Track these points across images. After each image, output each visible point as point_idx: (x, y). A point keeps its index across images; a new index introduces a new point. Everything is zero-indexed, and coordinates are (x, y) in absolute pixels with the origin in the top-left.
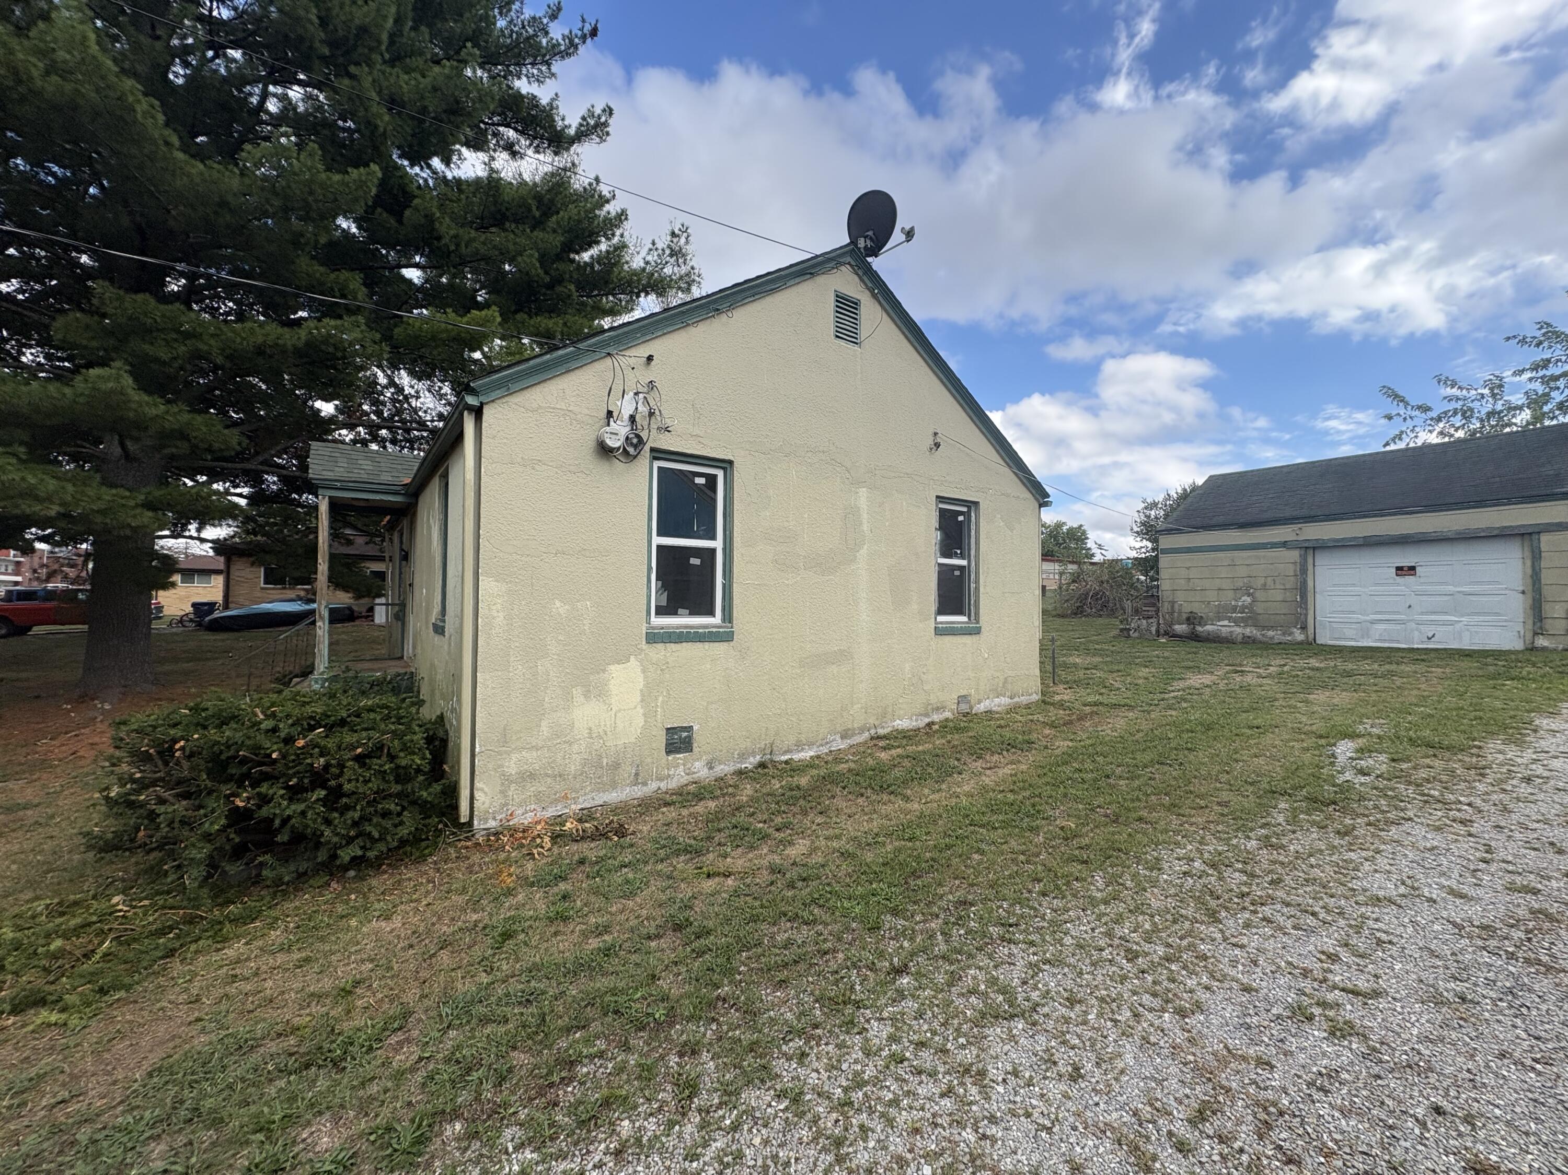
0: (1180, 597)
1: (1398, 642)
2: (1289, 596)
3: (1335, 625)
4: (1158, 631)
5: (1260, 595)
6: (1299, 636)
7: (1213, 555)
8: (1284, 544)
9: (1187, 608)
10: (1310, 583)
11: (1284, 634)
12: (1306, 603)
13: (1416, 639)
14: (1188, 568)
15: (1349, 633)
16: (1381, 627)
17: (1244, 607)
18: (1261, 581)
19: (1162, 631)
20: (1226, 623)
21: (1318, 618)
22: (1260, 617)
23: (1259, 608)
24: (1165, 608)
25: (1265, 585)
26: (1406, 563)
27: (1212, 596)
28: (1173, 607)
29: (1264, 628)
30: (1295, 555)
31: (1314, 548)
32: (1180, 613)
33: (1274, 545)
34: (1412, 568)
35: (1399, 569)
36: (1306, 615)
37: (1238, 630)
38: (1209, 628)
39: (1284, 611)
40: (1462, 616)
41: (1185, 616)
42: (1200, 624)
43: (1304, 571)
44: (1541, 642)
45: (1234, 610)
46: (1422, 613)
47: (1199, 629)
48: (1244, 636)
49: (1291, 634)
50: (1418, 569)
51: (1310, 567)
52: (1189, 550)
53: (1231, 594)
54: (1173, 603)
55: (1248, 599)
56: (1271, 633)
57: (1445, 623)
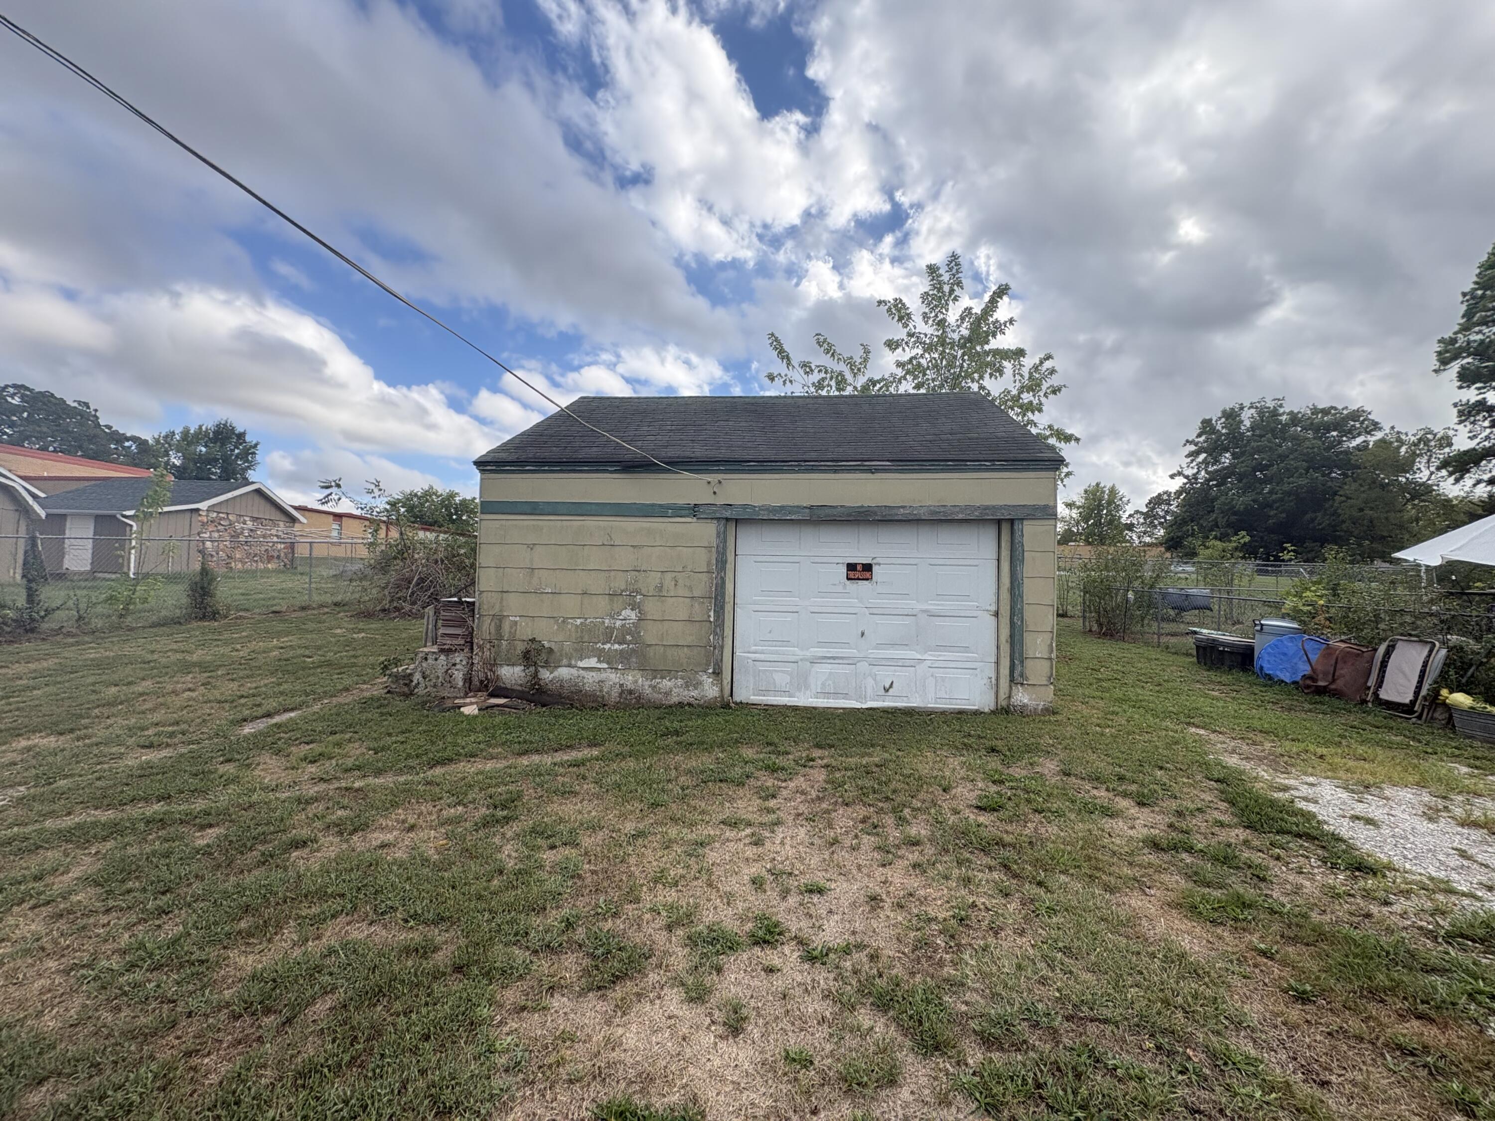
0: (514, 608)
1: (846, 696)
2: (698, 611)
3: (761, 667)
4: (468, 680)
5: (652, 608)
6: (710, 690)
7: (577, 522)
8: (694, 510)
9: (526, 631)
10: (729, 586)
11: (687, 686)
12: (722, 626)
13: (869, 692)
14: (532, 547)
15: (781, 679)
16: (825, 669)
17: (625, 631)
18: (654, 579)
19: (476, 681)
20: (592, 662)
21: (738, 653)
22: (651, 652)
23: (650, 635)
24: (484, 628)
25: (660, 588)
26: (861, 558)
27: (570, 605)
28: (499, 628)
29: (656, 673)
30: (707, 531)
31: (737, 520)
32: (512, 639)
33: (678, 511)
34: (868, 568)
35: (851, 567)
36: (722, 647)
37: (613, 677)
38: (564, 672)
39: (689, 640)
40: (928, 649)
41: (521, 647)
42: (547, 665)
43: (722, 563)
44: (1022, 697)
45: (609, 631)
46: (879, 646)
47: (546, 675)
48: (625, 692)
49: (698, 685)
50: (875, 568)
51: (730, 557)
52: (534, 509)
53: (603, 603)
54: (499, 619)
55: (631, 615)
56: (666, 684)
57: (902, 664)
